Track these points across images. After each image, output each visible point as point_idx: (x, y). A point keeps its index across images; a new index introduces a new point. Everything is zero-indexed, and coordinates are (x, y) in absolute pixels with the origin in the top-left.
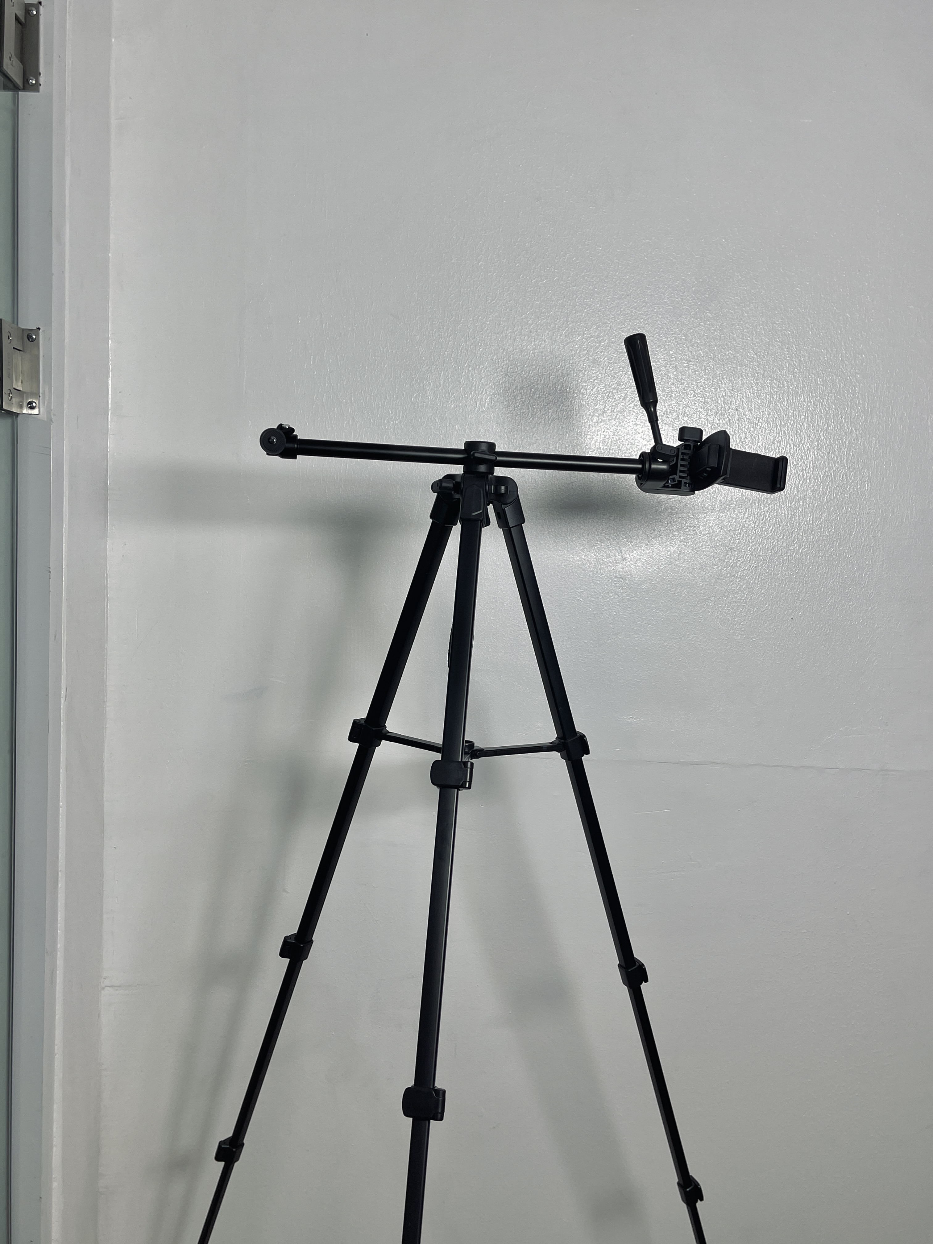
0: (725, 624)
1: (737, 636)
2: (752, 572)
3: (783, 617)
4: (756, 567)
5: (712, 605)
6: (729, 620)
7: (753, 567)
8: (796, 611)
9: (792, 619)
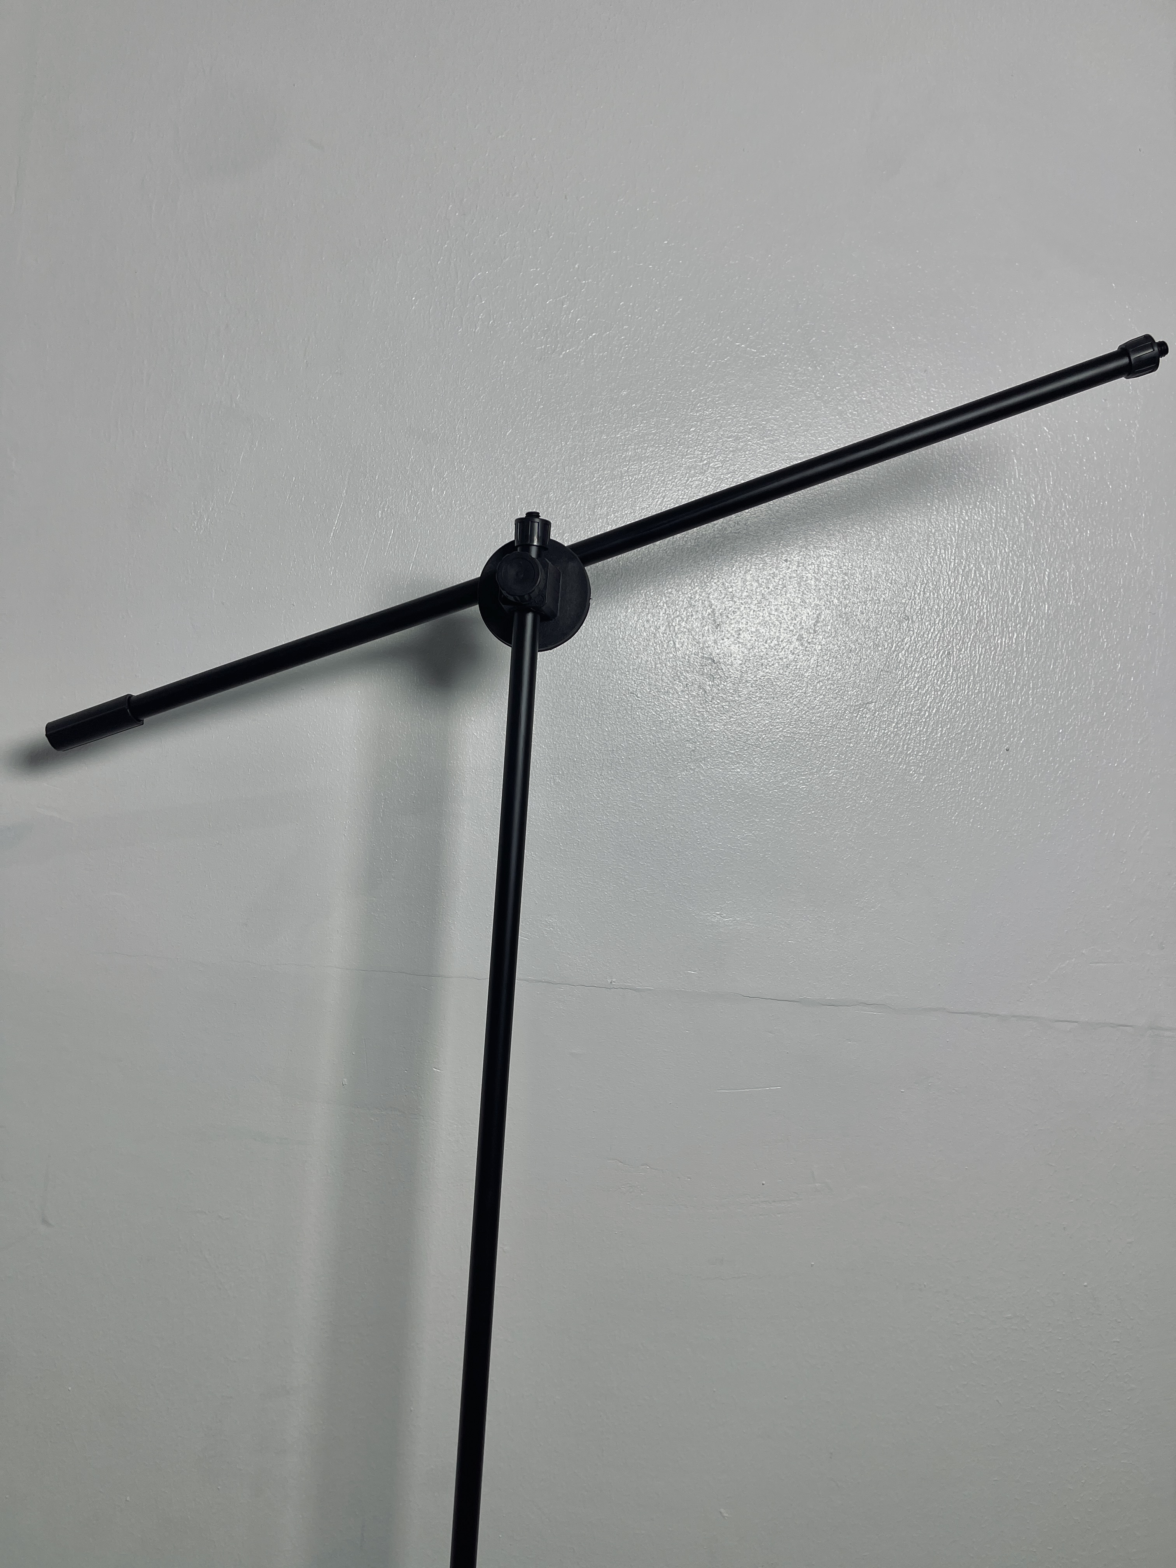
0: (891, 754)
1: (912, 775)
2: (942, 662)
3: (992, 747)
4: (949, 653)
5: (869, 718)
6: (898, 747)
7: (944, 653)
8: (1013, 738)
9: (1007, 750)
